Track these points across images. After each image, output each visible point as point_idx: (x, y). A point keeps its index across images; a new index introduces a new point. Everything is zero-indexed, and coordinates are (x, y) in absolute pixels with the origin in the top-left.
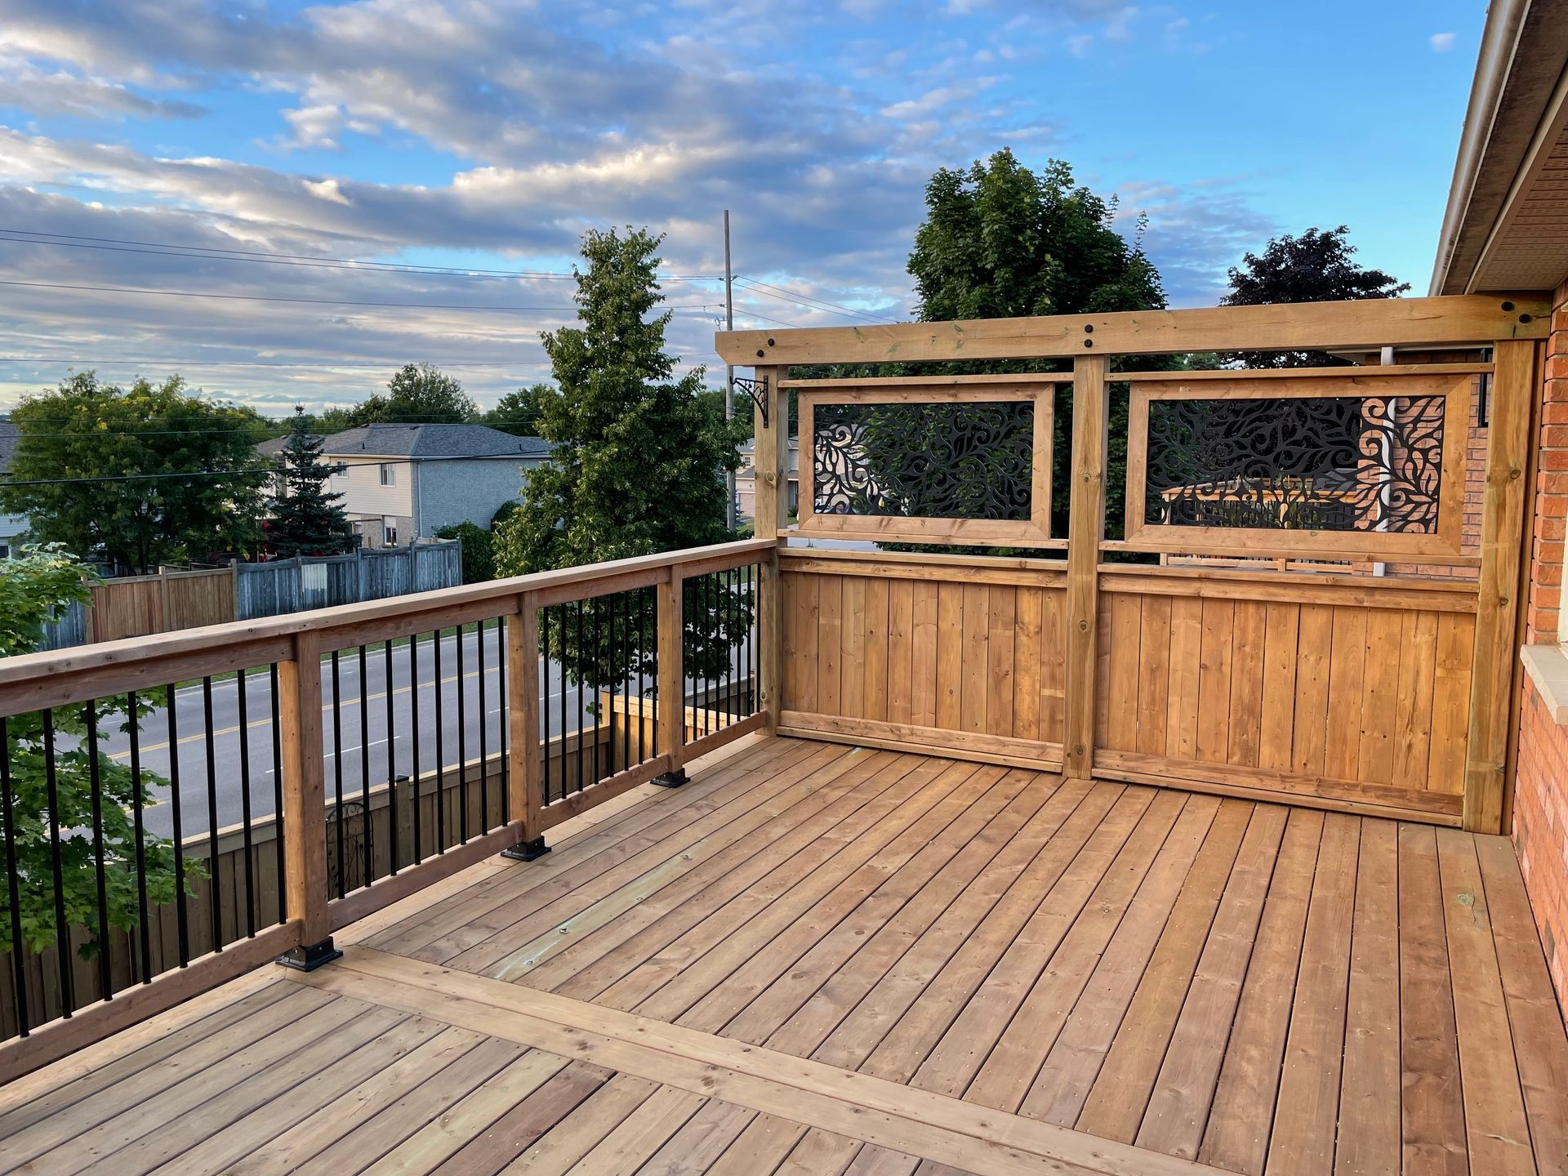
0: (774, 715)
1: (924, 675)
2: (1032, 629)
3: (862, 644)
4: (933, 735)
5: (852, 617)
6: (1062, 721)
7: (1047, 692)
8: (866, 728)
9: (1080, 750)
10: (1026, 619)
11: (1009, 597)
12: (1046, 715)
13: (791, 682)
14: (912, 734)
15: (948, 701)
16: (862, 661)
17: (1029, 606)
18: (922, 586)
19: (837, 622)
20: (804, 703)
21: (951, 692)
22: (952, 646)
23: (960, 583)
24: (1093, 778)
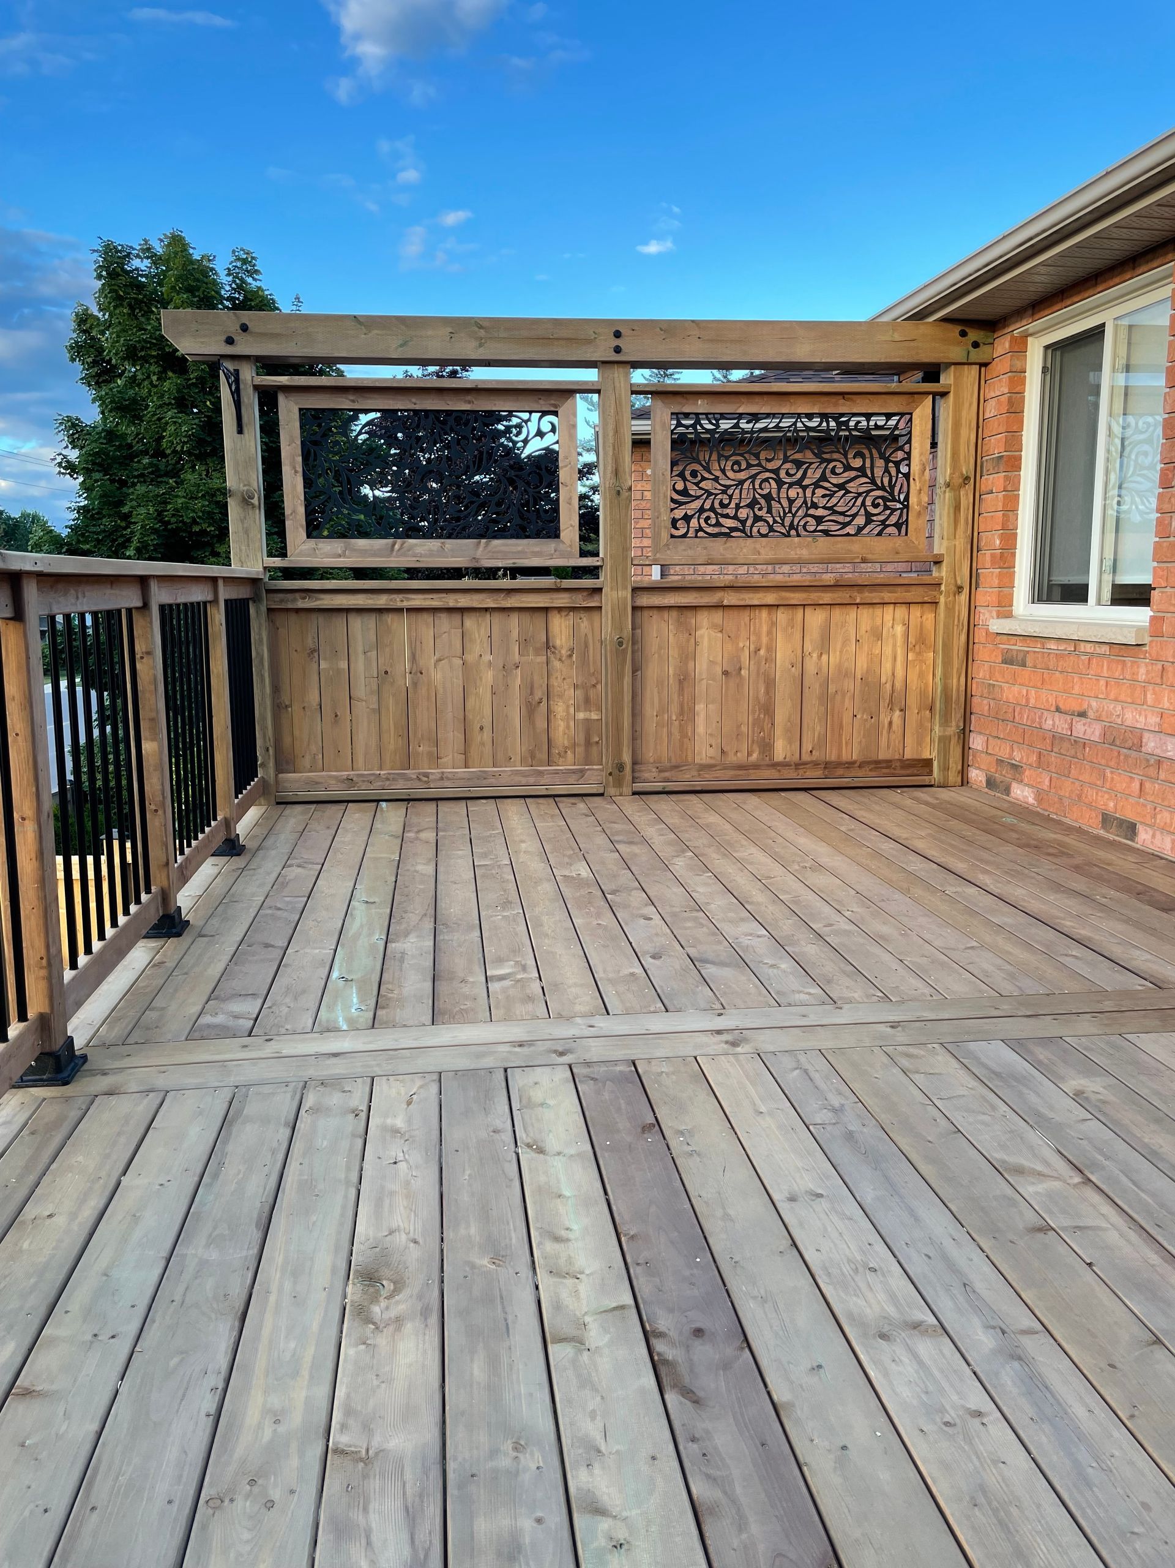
0: (272, 780)
1: (450, 714)
2: (564, 652)
3: (375, 688)
4: (466, 776)
5: (361, 658)
6: (597, 743)
7: (581, 715)
8: (388, 779)
9: (621, 767)
10: (558, 643)
11: (539, 619)
12: (581, 738)
13: (287, 740)
14: (442, 779)
15: (479, 738)
16: (376, 706)
17: (561, 628)
18: (443, 616)
19: (344, 665)
20: (307, 762)
21: (482, 728)
22: (481, 678)
23: (486, 609)
24: (634, 793)
